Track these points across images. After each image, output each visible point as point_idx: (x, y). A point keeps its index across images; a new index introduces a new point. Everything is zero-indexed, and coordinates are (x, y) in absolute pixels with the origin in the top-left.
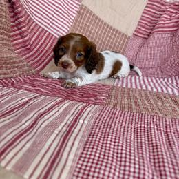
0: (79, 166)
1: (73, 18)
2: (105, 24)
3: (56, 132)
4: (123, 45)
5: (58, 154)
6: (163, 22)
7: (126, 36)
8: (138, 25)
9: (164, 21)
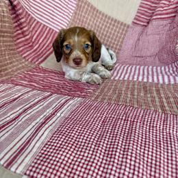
0: (42, 152)
1: (72, 12)
2: (103, 15)
3: (33, 124)
4: (122, 34)
5: (28, 142)
6: (161, 9)
7: (125, 24)
8: (138, 12)
9: (163, 7)
